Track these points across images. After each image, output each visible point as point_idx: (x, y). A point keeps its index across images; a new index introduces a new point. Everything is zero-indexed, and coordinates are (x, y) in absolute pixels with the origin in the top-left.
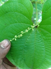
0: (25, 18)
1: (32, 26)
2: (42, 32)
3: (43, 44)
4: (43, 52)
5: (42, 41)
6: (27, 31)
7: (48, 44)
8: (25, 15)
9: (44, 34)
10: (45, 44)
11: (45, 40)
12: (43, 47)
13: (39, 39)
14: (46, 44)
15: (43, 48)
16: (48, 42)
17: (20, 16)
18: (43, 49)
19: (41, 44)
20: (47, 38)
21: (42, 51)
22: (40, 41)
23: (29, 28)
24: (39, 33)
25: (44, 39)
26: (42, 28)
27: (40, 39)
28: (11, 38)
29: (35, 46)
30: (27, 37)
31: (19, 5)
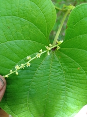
0: (38, 31)
1: (47, 47)
2: (63, 59)
3: (63, 79)
4: (62, 92)
5: (61, 74)
6: (38, 55)
7: (71, 80)
8: (39, 26)
9: (67, 63)
10: (67, 79)
11: (67, 72)
12: (63, 83)
13: (57, 71)
14: (69, 79)
15: (63, 85)
16: (72, 76)
17: (30, 27)
18: (63, 87)
19: (60, 79)
20: (71, 69)
21: (60, 91)
22: (58, 74)
23: (41, 50)
24: (58, 60)
25: (65, 70)
26: (63, 52)
28: (6, 68)
29: (49, 81)
30: (38, 67)
31: (31, 6)
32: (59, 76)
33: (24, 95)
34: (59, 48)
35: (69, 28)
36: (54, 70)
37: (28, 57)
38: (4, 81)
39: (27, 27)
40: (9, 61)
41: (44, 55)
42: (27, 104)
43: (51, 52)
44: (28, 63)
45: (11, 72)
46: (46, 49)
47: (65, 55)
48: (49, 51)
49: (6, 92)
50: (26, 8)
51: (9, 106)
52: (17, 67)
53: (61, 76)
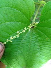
0: (23, 17)
1: (29, 26)
2: (38, 33)
3: (37, 45)
5: (37, 42)
6: (24, 31)
7: (42, 45)
8: (24, 13)
9: (40, 35)
10: (40, 45)
11: (40, 41)
12: (38, 47)
13: (34, 40)
14: (41, 45)
15: (38, 48)
16: (43, 43)
17: (19, 14)
19: (36, 45)
20: (42, 39)
21: (36, 52)
22: (35, 42)
24: (35, 34)
26: (38, 29)
27: (36, 40)
29: (30, 46)
30: (23, 38)
31: (20, 2)
32: (35, 43)
33: (15, 54)
34: (36, 26)
35: (42, 15)
36: (33, 39)
37: (18, 32)
38: (4, 46)
39: (17, 14)
40: (7, 34)
41: (27, 31)
42: (16, 59)
43: (31, 29)
44: (18, 35)
45: (8, 40)
46: (28, 27)
47: (39, 31)
48: (30, 28)
49: (4, 52)
50: (17, 3)
51: (6, 60)
52: (11, 38)
53: (37, 43)
